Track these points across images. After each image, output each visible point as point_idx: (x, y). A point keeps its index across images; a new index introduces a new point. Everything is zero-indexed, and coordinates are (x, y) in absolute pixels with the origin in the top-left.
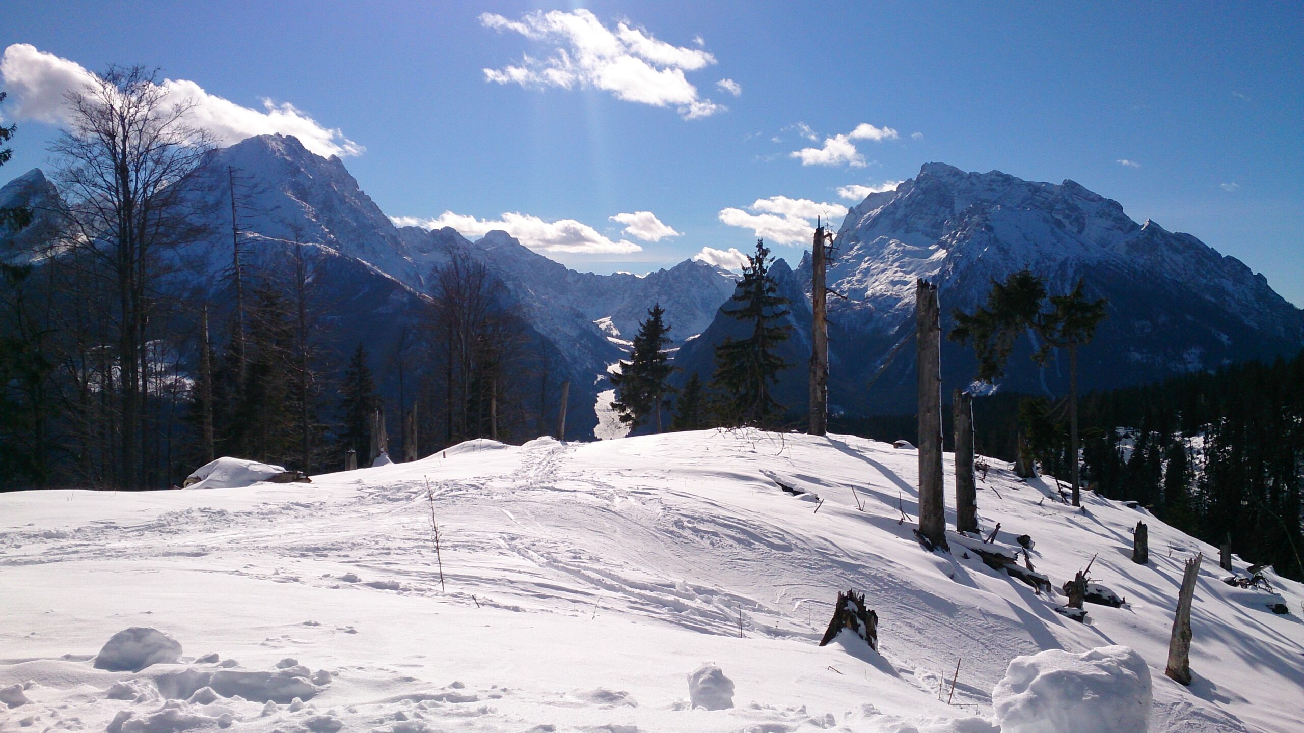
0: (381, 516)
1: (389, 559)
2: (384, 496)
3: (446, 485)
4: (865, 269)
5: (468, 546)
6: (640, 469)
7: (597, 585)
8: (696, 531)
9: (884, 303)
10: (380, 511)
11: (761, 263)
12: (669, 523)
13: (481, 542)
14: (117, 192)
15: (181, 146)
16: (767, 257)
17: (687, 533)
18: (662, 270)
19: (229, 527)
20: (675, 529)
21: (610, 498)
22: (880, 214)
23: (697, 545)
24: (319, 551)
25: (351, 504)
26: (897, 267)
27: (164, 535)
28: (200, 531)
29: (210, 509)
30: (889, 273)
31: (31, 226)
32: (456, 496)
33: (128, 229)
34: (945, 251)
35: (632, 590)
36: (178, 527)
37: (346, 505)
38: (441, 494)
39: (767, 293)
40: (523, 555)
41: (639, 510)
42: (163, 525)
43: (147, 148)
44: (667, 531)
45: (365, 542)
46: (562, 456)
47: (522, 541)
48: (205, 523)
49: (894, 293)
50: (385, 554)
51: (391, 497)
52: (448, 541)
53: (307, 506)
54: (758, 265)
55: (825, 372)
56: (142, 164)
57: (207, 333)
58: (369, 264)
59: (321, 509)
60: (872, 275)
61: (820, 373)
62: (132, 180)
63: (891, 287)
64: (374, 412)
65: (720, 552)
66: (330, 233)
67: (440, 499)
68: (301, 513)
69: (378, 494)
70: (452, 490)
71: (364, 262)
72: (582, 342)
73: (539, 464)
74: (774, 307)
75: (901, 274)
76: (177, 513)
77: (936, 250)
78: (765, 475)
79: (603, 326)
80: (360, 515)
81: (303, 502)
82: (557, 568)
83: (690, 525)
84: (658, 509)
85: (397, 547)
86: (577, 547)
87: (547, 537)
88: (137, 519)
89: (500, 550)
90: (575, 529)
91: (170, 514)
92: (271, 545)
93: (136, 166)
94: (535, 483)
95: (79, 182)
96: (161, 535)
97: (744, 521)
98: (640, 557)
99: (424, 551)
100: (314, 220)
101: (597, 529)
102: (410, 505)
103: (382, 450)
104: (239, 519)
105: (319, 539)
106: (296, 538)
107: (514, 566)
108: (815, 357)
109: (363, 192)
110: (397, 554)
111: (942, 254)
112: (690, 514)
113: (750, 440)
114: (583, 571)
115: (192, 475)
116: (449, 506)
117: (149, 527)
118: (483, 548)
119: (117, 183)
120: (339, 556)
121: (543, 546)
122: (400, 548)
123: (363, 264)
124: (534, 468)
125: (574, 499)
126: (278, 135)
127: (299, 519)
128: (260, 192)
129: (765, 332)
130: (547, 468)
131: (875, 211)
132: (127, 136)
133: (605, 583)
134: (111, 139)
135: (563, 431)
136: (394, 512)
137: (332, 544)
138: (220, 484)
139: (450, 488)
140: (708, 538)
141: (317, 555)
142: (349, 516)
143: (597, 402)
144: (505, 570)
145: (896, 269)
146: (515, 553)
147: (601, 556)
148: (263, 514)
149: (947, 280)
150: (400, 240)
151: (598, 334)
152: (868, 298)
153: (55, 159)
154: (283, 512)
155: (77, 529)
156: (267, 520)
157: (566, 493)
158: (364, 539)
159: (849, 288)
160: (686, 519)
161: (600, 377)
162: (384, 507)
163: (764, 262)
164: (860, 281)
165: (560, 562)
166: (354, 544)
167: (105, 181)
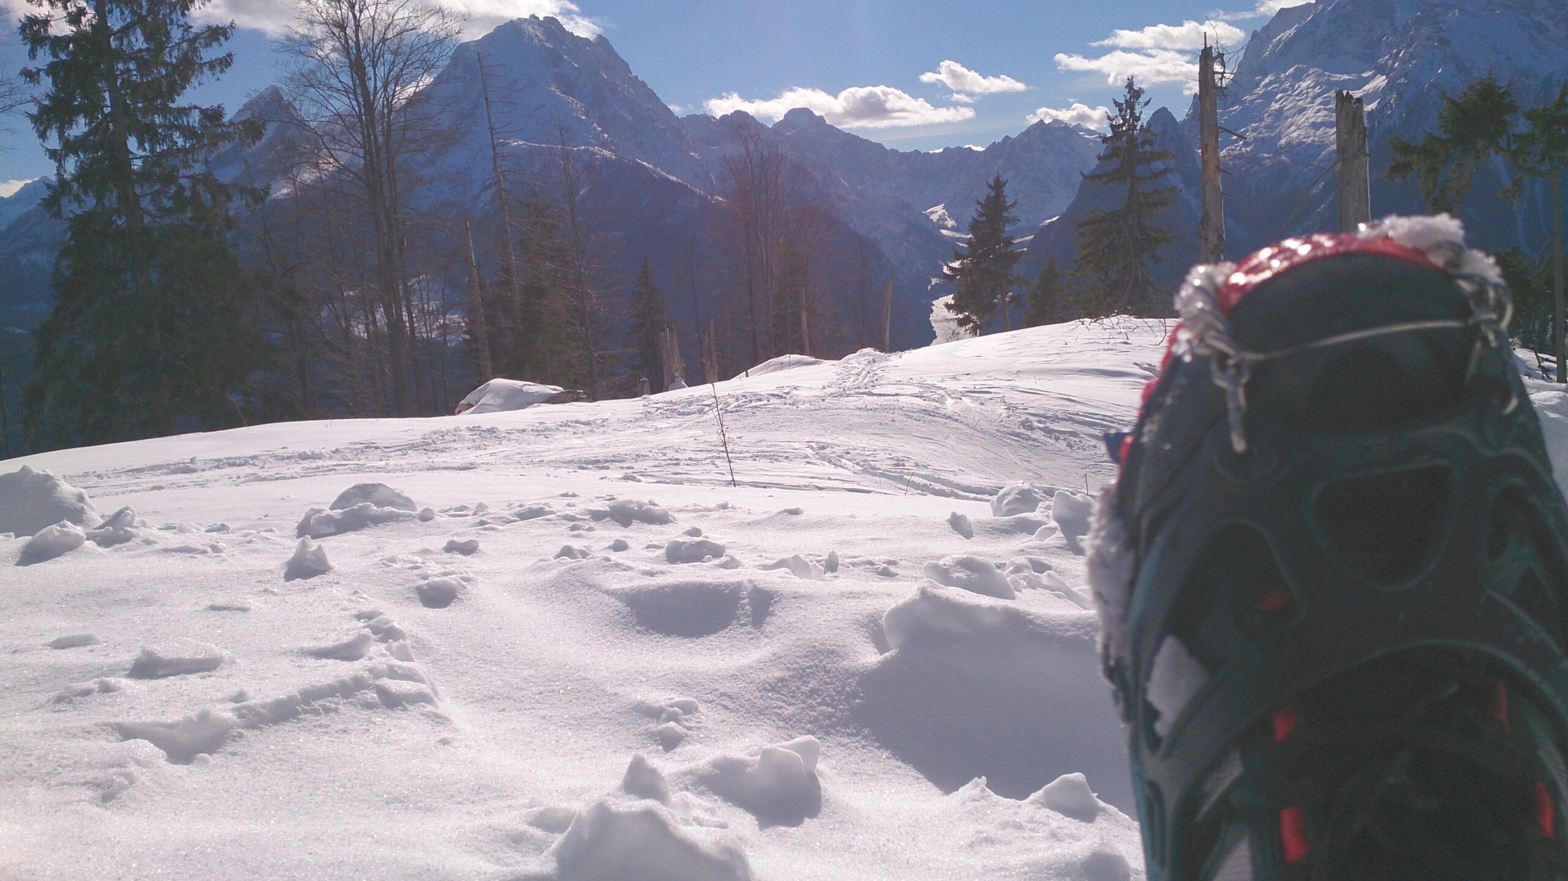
0: (669, 430)
1: (678, 469)
2: (673, 411)
3: (744, 396)
4: (1276, 110)
5: (770, 456)
6: (981, 373)
7: (923, 491)
8: (1048, 431)
9: (1301, 152)
10: (669, 425)
11: (1132, 109)
12: (1015, 424)
13: (785, 452)
14: (355, 95)
15: (420, 31)
16: (1140, 100)
17: (1038, 435)
18: (1007, 138)
19: (501, 443)
20: (1022, 430)
21: (941, 400)
22: (1295, 35)
23: (1051, 448)
24: (598, 464)
25: (637, 420)
26: (1320, 104)
27: (430, 454)
28: (469, 449)
29: (479, 427)
30: (1310, 113)
31: (264, 140)
32: (756, 407)
33: (372, 136)
34: (1384, 77)
35: (966, 494)
36: (444, 445)
37: (631, 421)
38: (739, 406)
39: (1142, 146)
40: (834, 464)
41: (976, 411)
42: (428, 444)
43: (383, 37)
44: (1013, 434)
45: (650, 454)
46: (884, 364)
47: (833, 450)
48: (474, 441)
49: (1317, 139)
50: (673, 464)
51: (681, 410)
52: (747, 451)
53: (588, 423)
54: (1129, 111)
55: (1220, 237)
56: (378, 59)
57: (473, 254)
58: (650, 166)
59: (603, 426)
60: (1287, 118)
61: (1213, 239)
62: (370, 79)
63: (1312, 132)
64: (663, 330)
65: (1081, 454)
66: (603, 132)
67: (737, 411)
68: (580, 430)
69: (666, 408)
70: (751, 401)
71: (645, 163)
72: (910, 239)
73: (858, 374)
74: (1152, 164)
75: (1325, 113)
76: (443, 432)
77: (1373, 77)
78: (1141, 368)
79: (934, 218)
80: (647, 430)
81: (583, 420)
82: (875, 474)
83: (1041, 426)
84: (1001, 410)
85: (687, 458)
86: (900, 455)
87: (864, 445)
88: (398, 439)
89: (808, 460)
90: (899, 436)
91: (434, 433)
92: (546, 459)
93: (373, 61)
94: (849, 389)
95: (313, 86)
96: (426, 454)
97: (1110, 417)
98: (978, 464)
99: (718, 462)
100: (584, 118)
101: (924, 436)
102: (703, 418)
103: (677, 374)
104: (512, 436)
105: (601, 454)
106: (575, 452)
107: (824, 474)
108: (1205, 219)
109: (637, 77)
110: (688, 465)
111: (1381, 81)
112: (1041, 412)
113: (1122, 330)
114: (905, 477)
115: (463, 402)
116: (749, 418)
117: (413, 447)
118: (787, 458)
119: (354, 84)
120: (622, 468)
121: (859, 454)
122: (690, 459)
123: (644, 166)
124: (852, 379)
125: (896, 403)
126: (533, 16)
127: (578, 435)
128: (520, 90)
129: (1141, 198)
130: (867, 380)
131: (1288, 32)
132: (359, 25)
133: (933, 488)
134: (341, 31)
135: (887, 340)
136: (684, 425)
137: (614, 456)
138: (492, 408)
139: (749, 398)
140: (1065, 439)
141: (597, 467)
142: (634, 431)
143: (932, 311)
144: (812, 478)
145: (1318, 107)
146: (825, 463)
147: (930, 463)
148: (537, 431)
149: (1389, 116)
150: (684, 132)
151: (930, 228)
152: (1281, 148)
153: (283, 62)
154: (560, 428)
155: (334, 449)
156: (542, 437)
157: (886, 397)
158: (650, 451)
159: (1255, 138)
160: (1036, 419)
161: (934, 281)
162: (673, 422)
163: (1137, 107)
164: (1269, 127)
165: (880, 469)
166: (638, 456)
167: (341, 82)
